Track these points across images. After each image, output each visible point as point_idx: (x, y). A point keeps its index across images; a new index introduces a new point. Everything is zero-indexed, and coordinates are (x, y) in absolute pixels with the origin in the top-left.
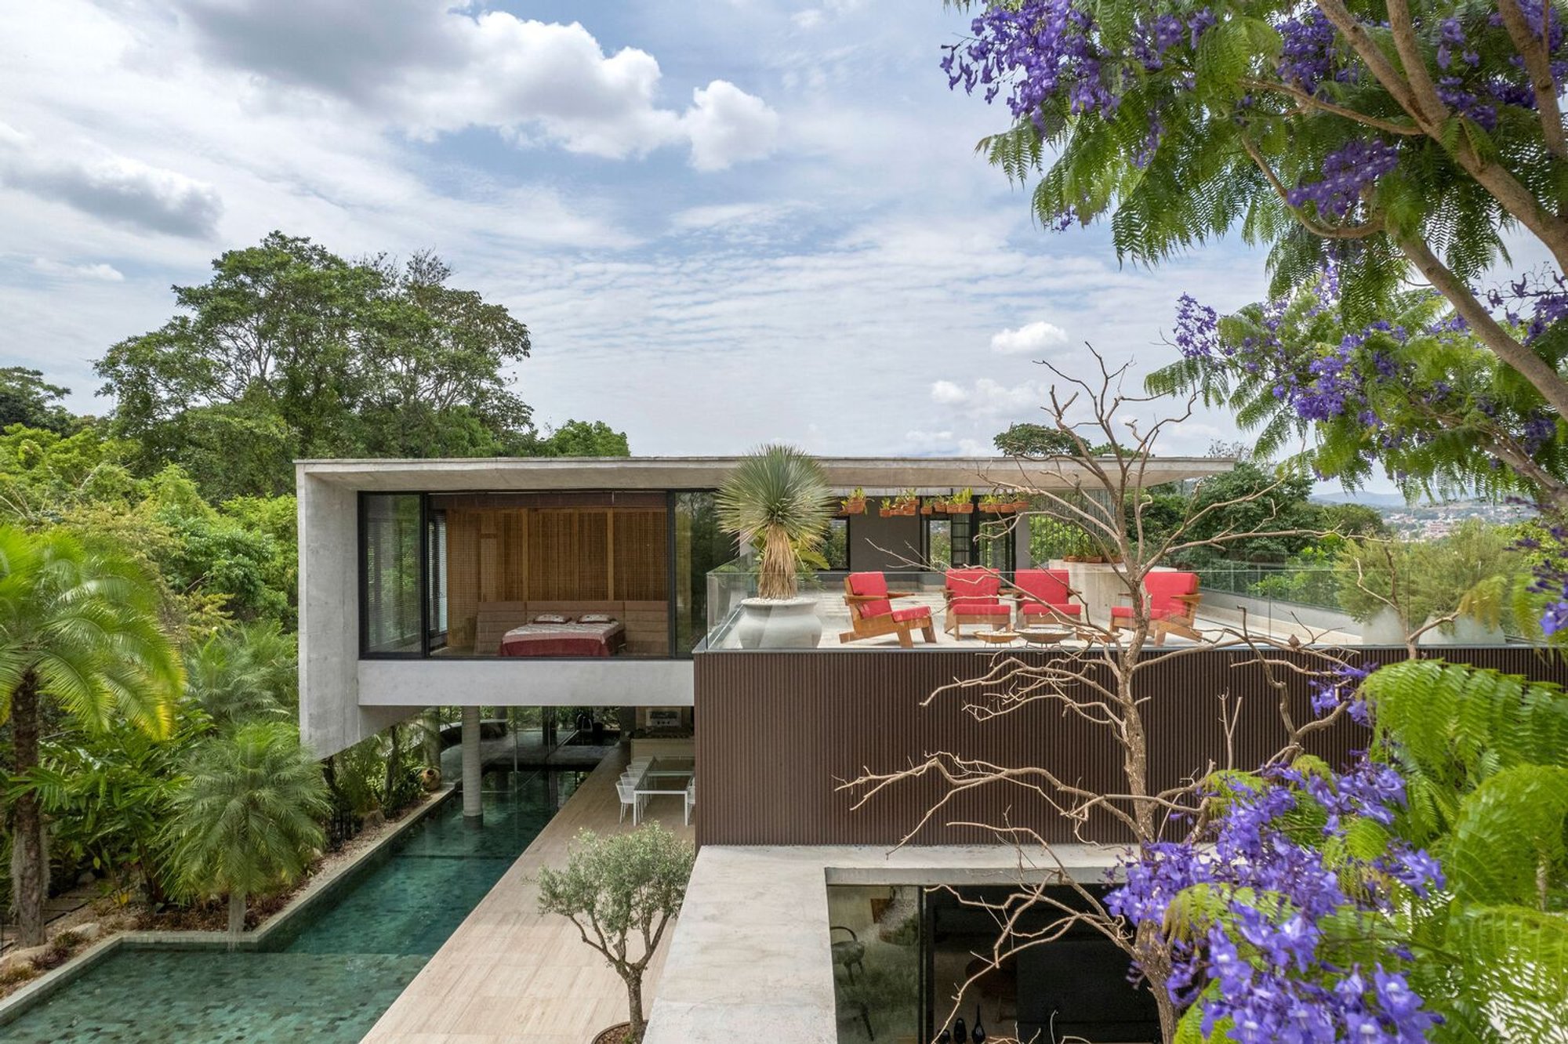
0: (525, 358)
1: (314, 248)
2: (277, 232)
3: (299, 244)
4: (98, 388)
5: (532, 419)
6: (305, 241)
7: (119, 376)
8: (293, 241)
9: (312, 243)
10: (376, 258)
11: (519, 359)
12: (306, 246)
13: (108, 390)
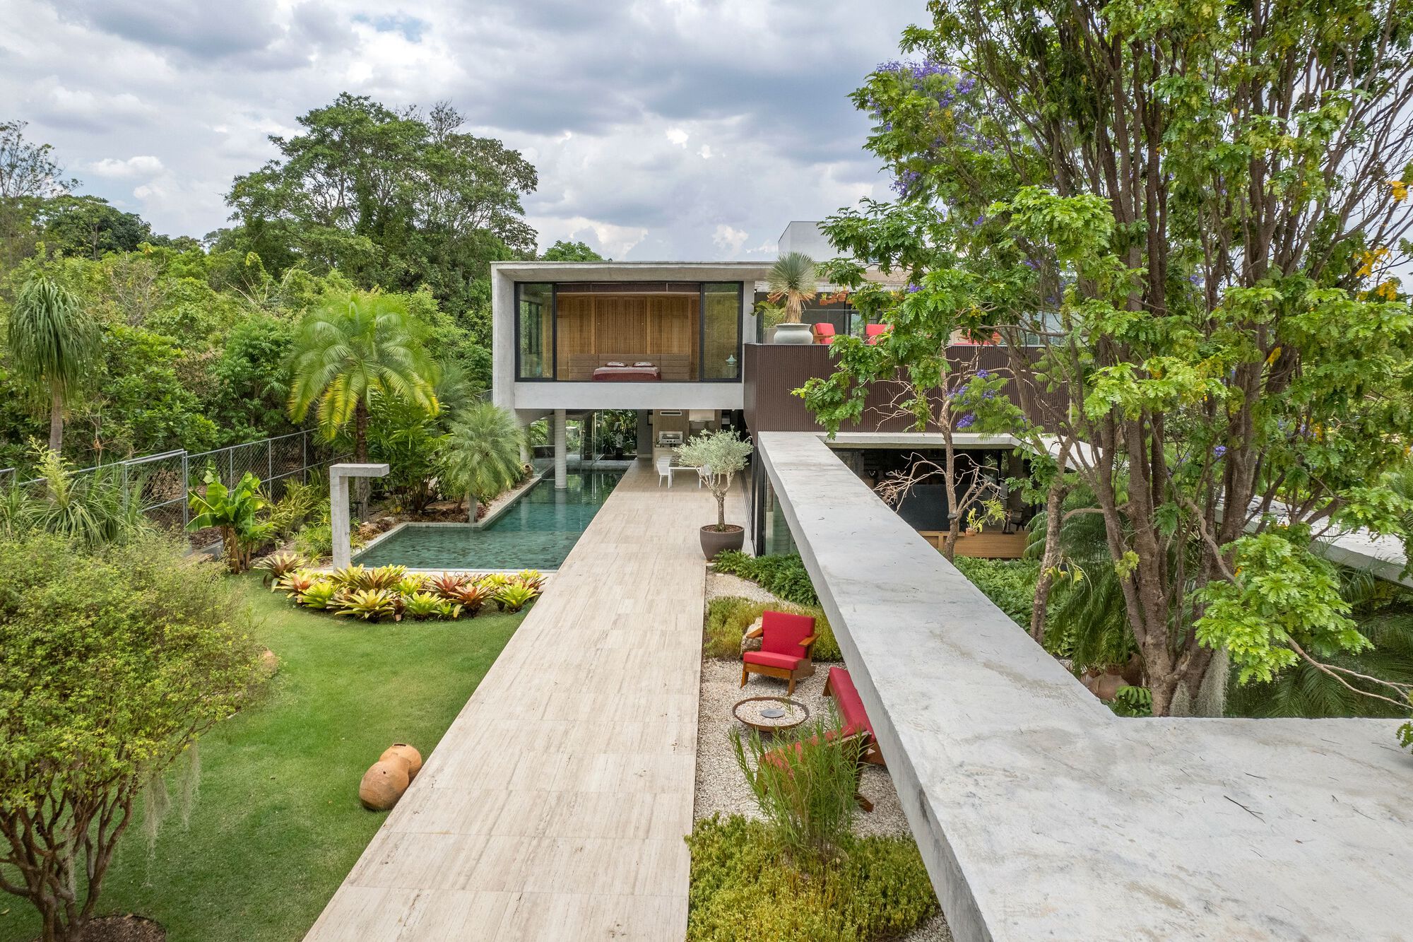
0: (533, 191)
1: (373, 105)
2: (345, 93)
3: (362, 101)
4: (230, 215)
5: (536, 240)
6: (366, 99)
7: (240, 205)
8: (357, 99)
9: (371, 101)
10: (408, 109)
11: (528, 193)
12: (366, 103)
13: (236, 216)
